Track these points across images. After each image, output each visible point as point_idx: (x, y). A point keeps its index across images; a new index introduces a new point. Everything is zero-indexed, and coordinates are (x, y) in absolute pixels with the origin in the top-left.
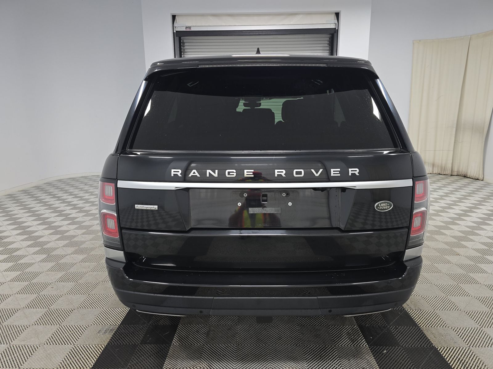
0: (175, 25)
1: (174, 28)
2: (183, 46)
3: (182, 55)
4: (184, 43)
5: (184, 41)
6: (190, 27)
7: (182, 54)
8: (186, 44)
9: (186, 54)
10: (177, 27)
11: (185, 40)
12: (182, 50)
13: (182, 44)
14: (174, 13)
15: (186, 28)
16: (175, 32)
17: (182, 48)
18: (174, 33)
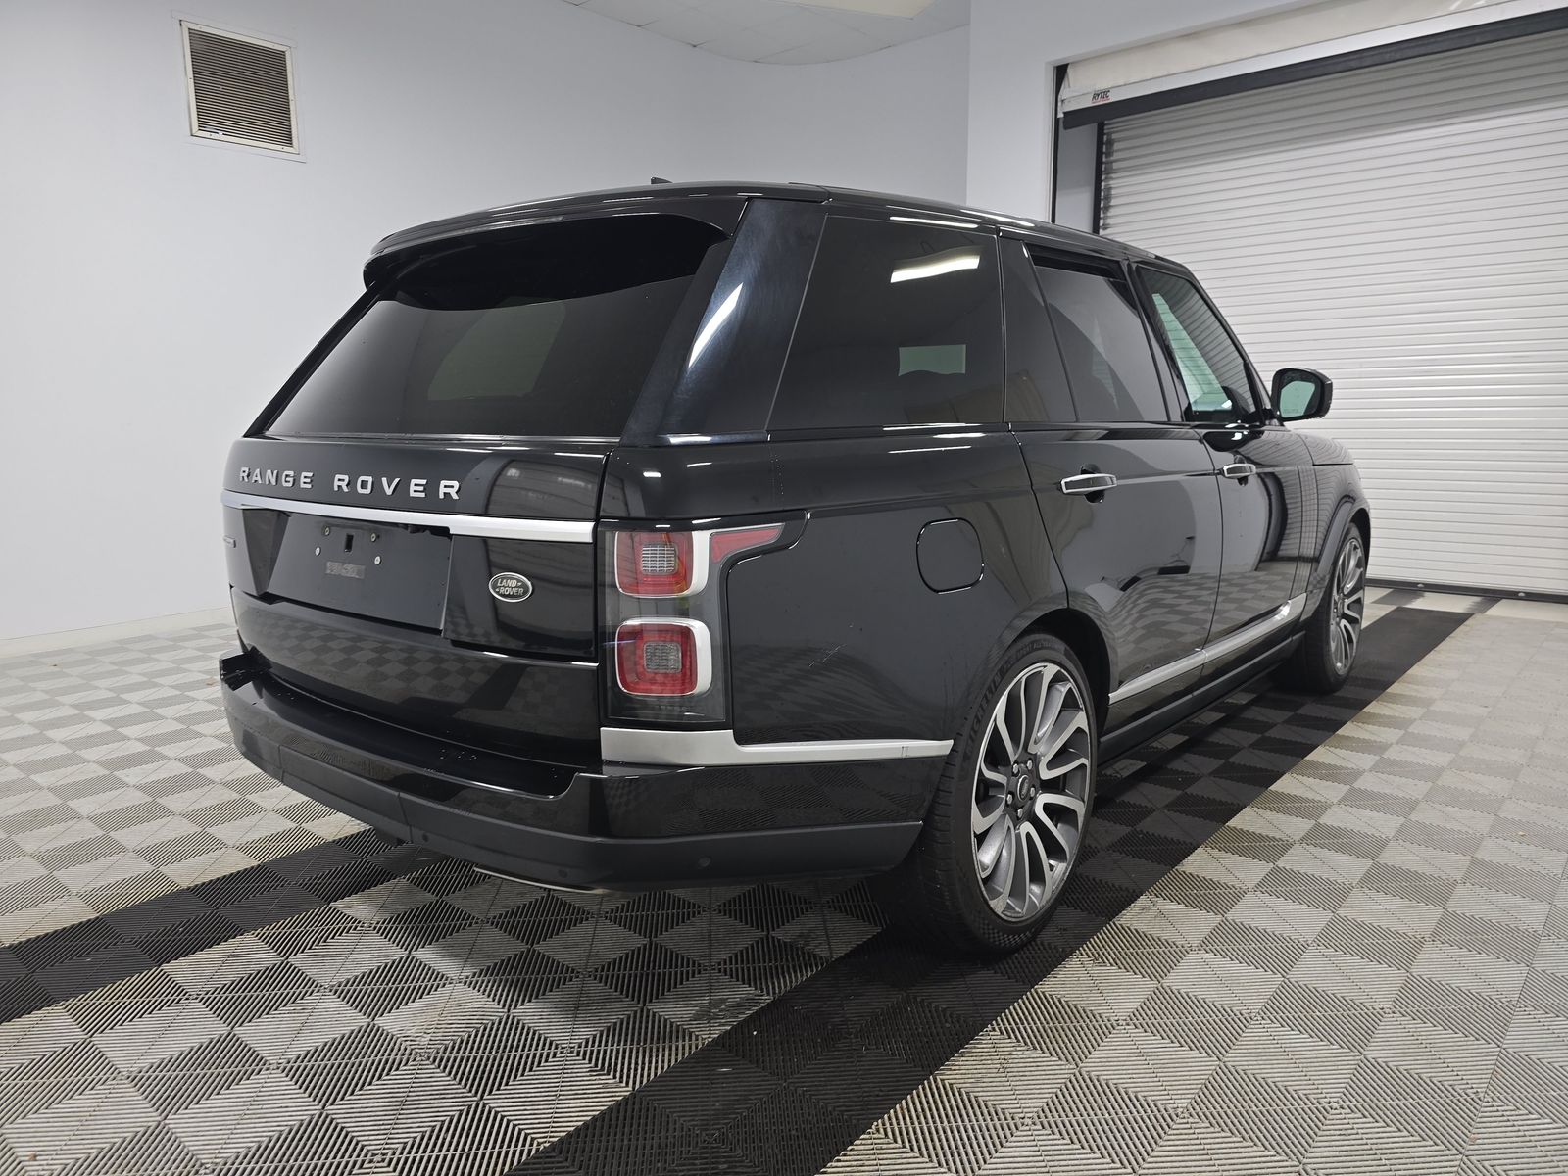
0: (1064, 93)
1: (1060, 104)
2: (1109, 154)
3: (1101, 181)
4: (1111, 143)
5: (1114, 136)
6: (1105, 93)
7: (1103, 178)
8: (1116, 146)
9: (1113, 176)
10: (1066, 102)
11: (1114, 133)
12: (1104, 166)
13: (1105, 147)
14: (1060, 56)
15: (1096, 96)
16: (1061, 115)
17: (1104, 159)
18: (1057, 120)
